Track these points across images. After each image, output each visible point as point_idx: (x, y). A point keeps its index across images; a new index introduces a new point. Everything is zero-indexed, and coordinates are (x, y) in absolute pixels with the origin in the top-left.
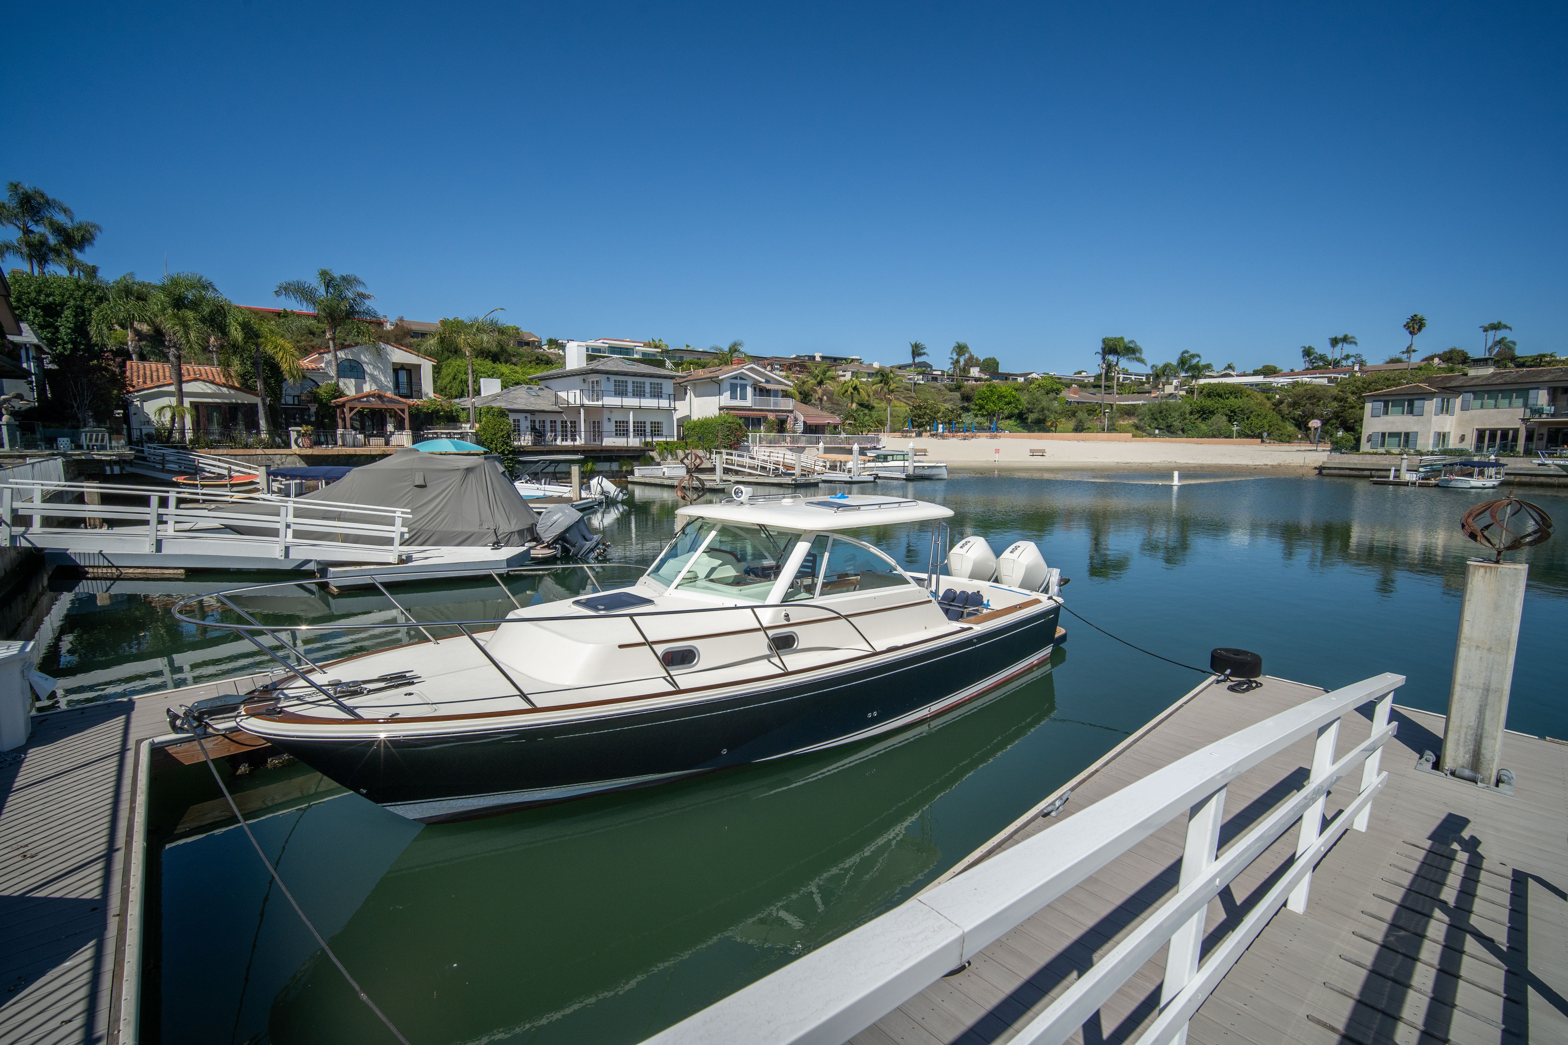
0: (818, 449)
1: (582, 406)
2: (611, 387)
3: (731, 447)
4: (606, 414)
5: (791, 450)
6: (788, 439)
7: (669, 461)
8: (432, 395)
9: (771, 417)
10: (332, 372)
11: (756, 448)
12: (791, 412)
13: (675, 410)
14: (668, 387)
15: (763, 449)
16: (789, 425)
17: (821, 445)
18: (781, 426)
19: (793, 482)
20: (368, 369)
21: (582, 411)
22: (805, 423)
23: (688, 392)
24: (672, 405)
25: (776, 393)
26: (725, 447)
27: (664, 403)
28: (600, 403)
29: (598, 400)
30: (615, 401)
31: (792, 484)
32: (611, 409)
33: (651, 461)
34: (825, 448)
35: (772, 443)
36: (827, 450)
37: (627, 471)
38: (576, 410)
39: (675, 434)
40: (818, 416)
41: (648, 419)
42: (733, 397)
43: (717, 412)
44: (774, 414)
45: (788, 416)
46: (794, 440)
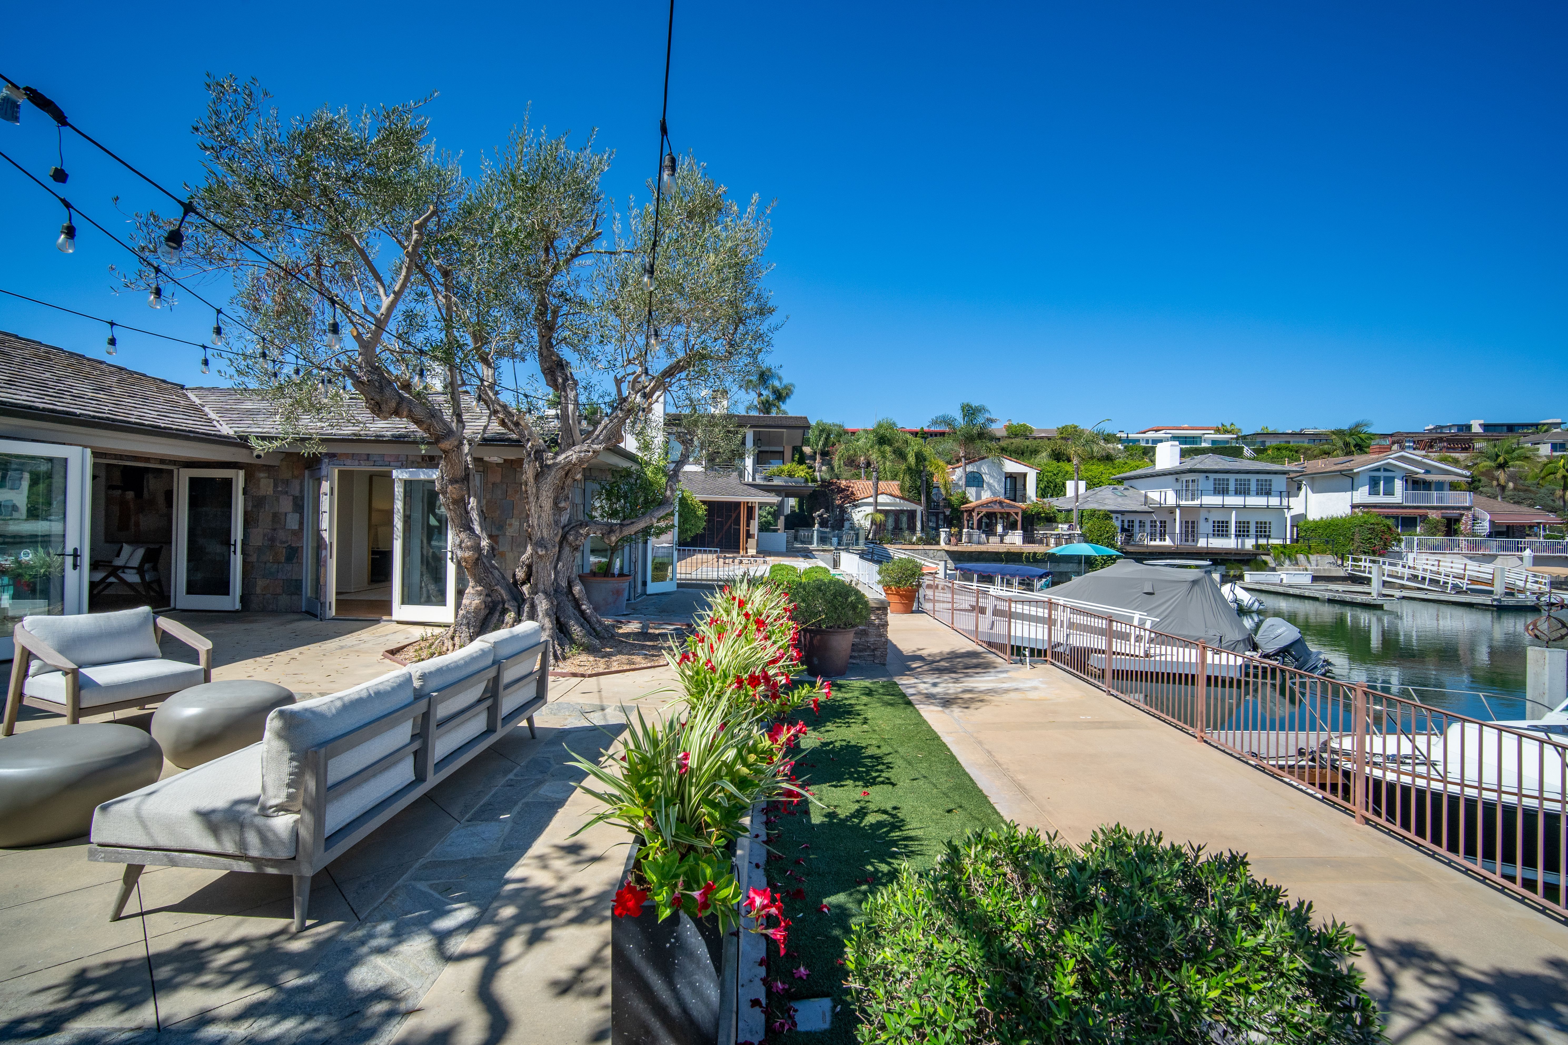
0: (1521, 559)
1: (1178, 506)
2: (1210, 485)
3: (1374, 553)
4: (1203, 514)
5: (1470, 558)
6: (1463, 544)
7: (1286, 566)
8: (1034, 498)
9: (1433, 515)
10: (962, 483)
11: (1411, 556)
12: (1468, 509)
13: (1289, 508)
14: (1279, 483)
15: (1424, 556)
16: (1464, 525)
17: (1527, 553)
18: (1450, 526)
19: (1495, 603)
20: (986, 478)
21: (1178, 511)
22: (1492, 523)
23: (1304, 488)
24: (1285, 503)
25: (1440, 486)
26: (1365, 553)
27: (1274, 501)
28: (1197, 502)
29: (1193, 500)
30: (1216, 500)
31: (1492, 606)
32: (1210, 508)
33: (1262, 566)
34: (1535, 558)
35: (1435, 549)
36: (1537, 561)
37: (1234, 576)
38: (1171, 511)
39: (1288, 536)
40: (1512, 513)
41: (1253, 519)
42: (1374, 491)
43: (1348, 511)
44: (1439, 512)
45: (1462, 515)
46: (1474, 546)
